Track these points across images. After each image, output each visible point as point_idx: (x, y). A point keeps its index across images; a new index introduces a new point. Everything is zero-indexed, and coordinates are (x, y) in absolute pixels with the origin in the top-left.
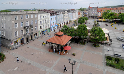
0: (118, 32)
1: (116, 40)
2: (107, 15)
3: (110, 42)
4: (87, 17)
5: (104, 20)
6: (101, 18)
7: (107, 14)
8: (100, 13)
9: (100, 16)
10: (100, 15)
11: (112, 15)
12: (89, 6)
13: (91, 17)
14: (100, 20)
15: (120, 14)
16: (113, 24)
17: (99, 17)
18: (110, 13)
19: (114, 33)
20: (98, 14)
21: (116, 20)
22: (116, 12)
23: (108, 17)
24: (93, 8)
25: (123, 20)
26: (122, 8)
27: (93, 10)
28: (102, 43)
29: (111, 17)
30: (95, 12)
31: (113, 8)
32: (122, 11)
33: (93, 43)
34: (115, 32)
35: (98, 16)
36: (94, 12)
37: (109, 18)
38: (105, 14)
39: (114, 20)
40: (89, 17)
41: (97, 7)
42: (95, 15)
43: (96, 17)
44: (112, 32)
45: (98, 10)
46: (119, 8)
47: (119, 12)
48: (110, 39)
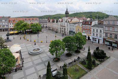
0: (30, 45)
1: (28, 56)
2: (19, 27)
5: (16, 32)
6: (13, 30)
7: (20, 25)
8: (12, 24)
9: (12, 28)
10: (11, 26)
11: (25, 26)
13: (1, 30)
15: (32, 25)
16: (25, 35)
18: (23, 24)
19: (26, 47)
20: (10, 25)
21: (28, 30)
22: (29, 23)
23: (21, 29)
25: (34, 30)
26: (33, 18)
27: (3, 21)
30: (6, 23)
32: (33, 21)
34: (27, 45)
36: (4, 24)
37: (22, 29)
38: (18, 25)
39: (27, 30)
41: (9, 17)
42: (6, 27)
43: (6, 30)
44: (25, 46)
45: (9, 21)
46: (31, 19)
47: (31, 23)
48: (22, 58)
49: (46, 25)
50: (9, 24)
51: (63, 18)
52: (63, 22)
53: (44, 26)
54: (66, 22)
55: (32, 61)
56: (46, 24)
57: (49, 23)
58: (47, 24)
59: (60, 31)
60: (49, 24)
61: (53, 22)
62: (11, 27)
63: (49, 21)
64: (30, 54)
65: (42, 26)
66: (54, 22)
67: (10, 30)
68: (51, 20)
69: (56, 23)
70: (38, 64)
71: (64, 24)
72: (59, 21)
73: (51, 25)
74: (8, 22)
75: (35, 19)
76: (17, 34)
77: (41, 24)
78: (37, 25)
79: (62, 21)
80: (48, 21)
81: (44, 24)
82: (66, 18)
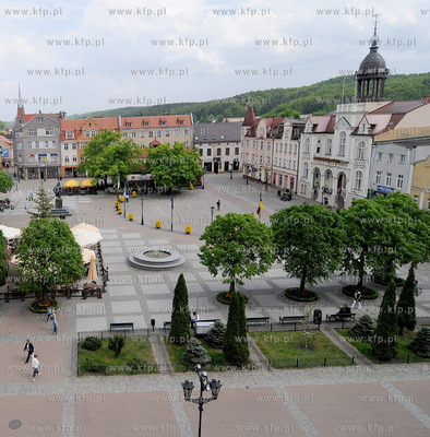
0: (138, 235)
1: (126, 268)
2: (100, 158)
3: (100, 283)
4: (12, 170)
5: (87, 182)
6: (75, 176)
7: (101, 150)
8: (70, 147)
9: (72, 164)
11: (121, 154)
12: (21, 110)
13: (32, 170)
14: (71, 183)
15: (154, 151)
16: (121, 198)
17: (68, 169)
18: (113, 146)
19: (121, 240)
20: (64, 153)
21: (137, 177)
22: (141, 140)
23: (106, 169)
24: (40, 117)
25: (160, 177)
26: (163, 118)
27: (41, 132)
28: (68, 293)
29: (115, 167)
30: (50, 143)
31: (129, 120)
32: (164, 132)
33: (34, 300)
34: (125, 236)
35: (64, 164)
36: (42, 145)
37: (110, 172)
38: (94, 149)
39: (129, 178)
40: (21, 170)
42: (49, 160)
44: (116, 237)
46: (154, 120)
47: (152, 139)
48: (103, 269)
49: (232, 151)
50: (63, 147)
51: (340, 108)
52: (336, 137)
53: (224, 158)
54: (355, 133)
55: (137, 286)
56: (232, 147)
57: (251, 140)
58: (239, 146)
59: (310, 190)
60: (251, 151)
61: (276, 133)
62: (67, 160)
63: (252, 134)
64: (131, 265)
65: (210, 159)
66: (279, 137)
67: (63, 173)
68: (263, 126)
69: (289, 141)
70: (156, 297)
71: (342, 147)
72: (308, 128)
73: (259, 152)
74: (57, 140)
75: (171, 119)
76: (92, 191)
77: (205, 147)
78: (177, 151)
79: (329, 131)
80: (245, 130)
81: (223, 147)
82: (355, 107)
